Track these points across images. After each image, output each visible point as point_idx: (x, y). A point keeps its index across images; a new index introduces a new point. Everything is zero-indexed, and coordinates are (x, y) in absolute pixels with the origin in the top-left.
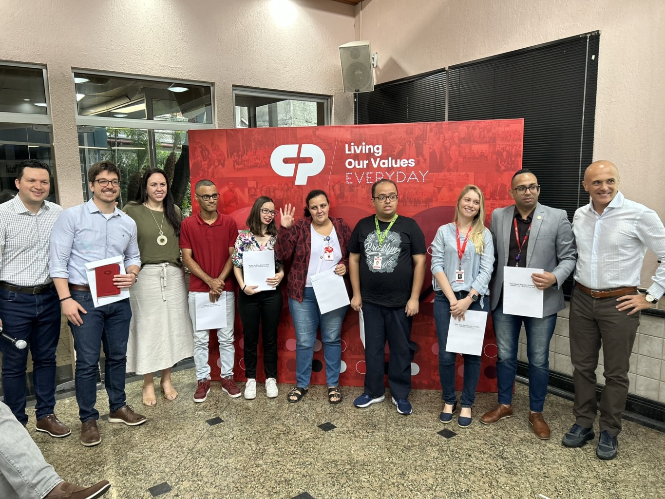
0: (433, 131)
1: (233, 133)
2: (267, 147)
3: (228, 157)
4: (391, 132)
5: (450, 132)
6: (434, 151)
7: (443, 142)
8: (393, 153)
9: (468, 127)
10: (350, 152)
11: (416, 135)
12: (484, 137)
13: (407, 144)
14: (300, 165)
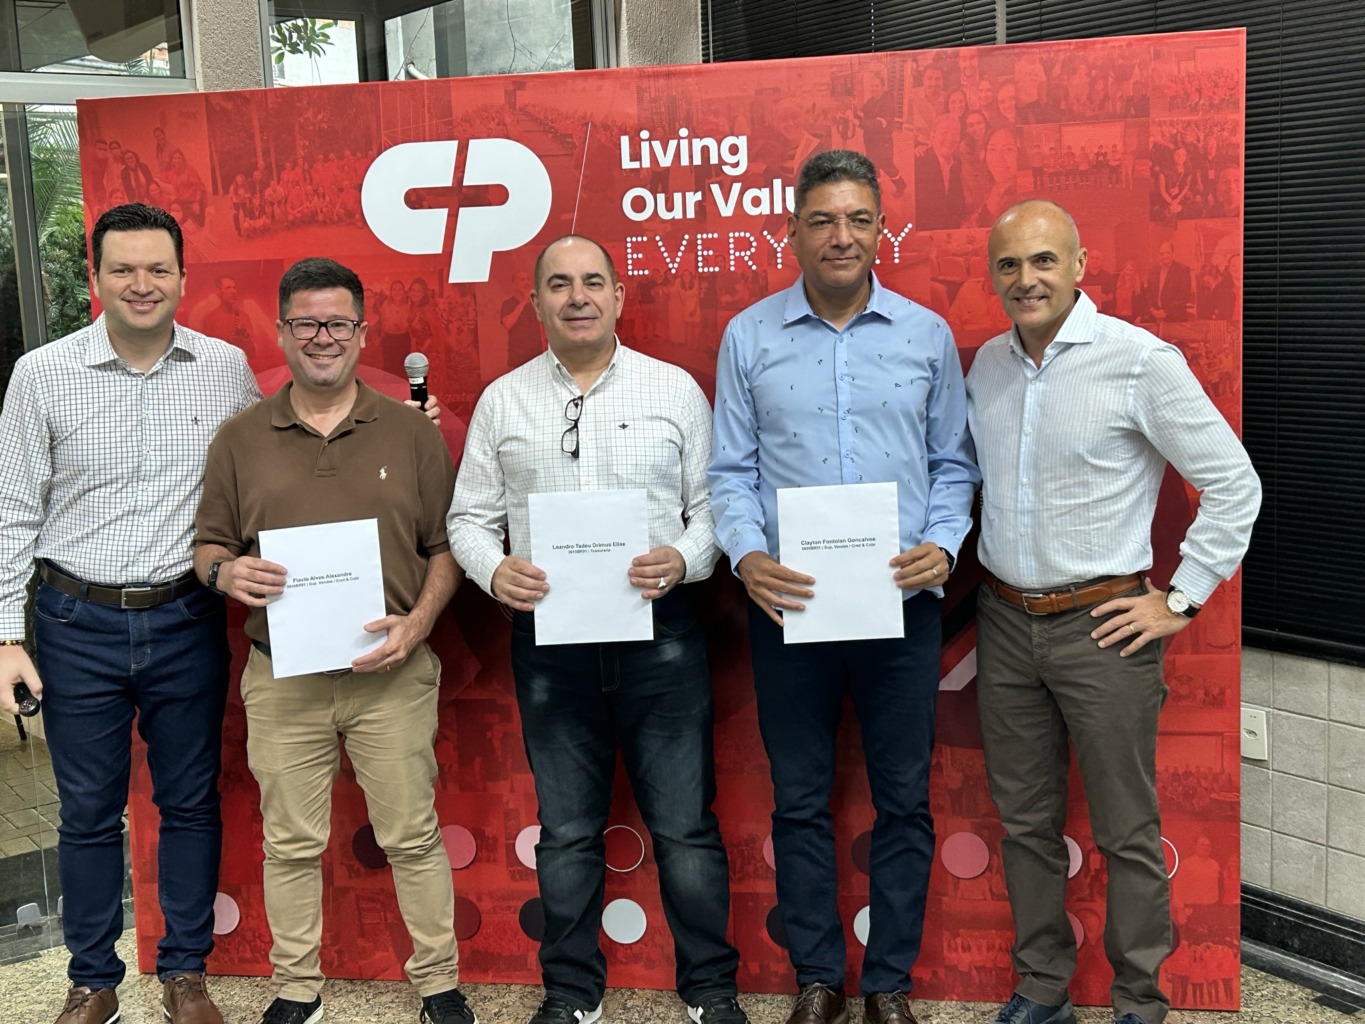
0: (926, 82)
1: (230, 106)
2: (348, 153)
3: (215, 192)
4: (776, 90)
5: (985, 85)
6: (930, 151)
7: (962, 120)
8: (789, 164)
9: (1048, 68)
10: (636, 165)
11: (867, 96)
12: (1106, 98)
13: (834, 130)
14: (463, 211)
